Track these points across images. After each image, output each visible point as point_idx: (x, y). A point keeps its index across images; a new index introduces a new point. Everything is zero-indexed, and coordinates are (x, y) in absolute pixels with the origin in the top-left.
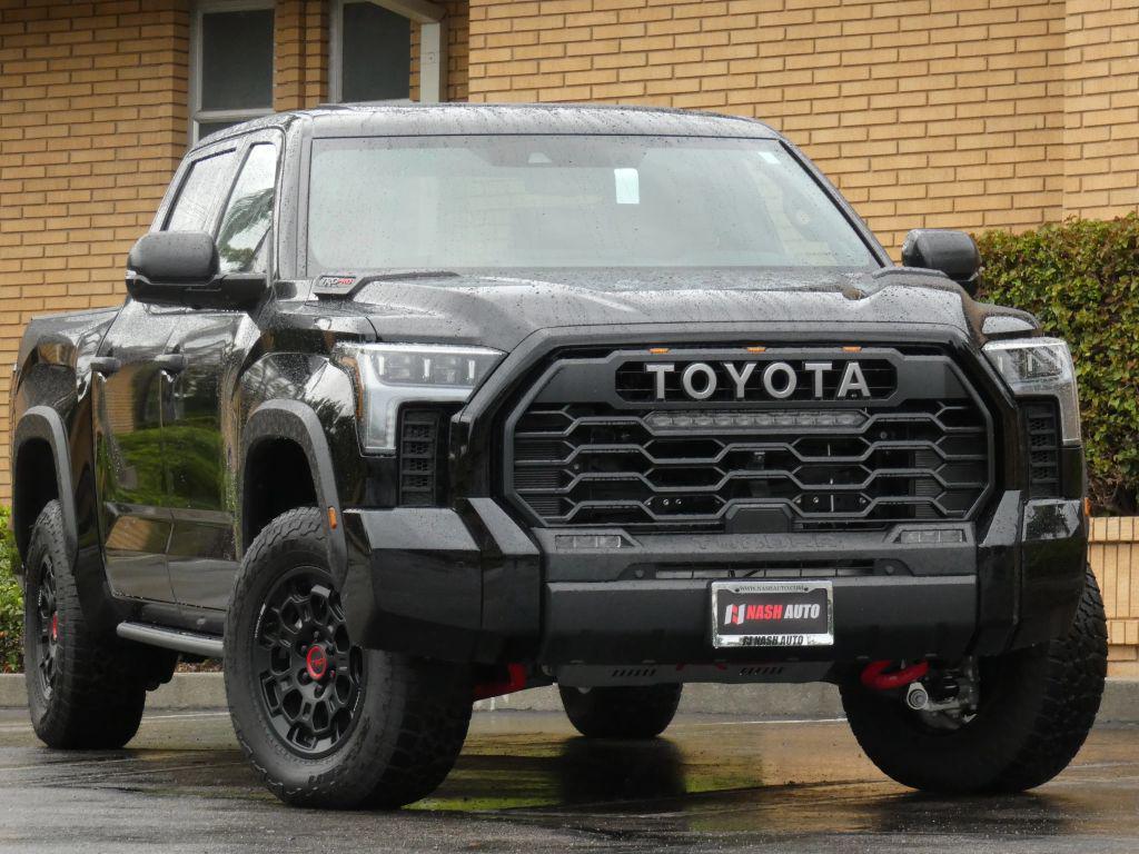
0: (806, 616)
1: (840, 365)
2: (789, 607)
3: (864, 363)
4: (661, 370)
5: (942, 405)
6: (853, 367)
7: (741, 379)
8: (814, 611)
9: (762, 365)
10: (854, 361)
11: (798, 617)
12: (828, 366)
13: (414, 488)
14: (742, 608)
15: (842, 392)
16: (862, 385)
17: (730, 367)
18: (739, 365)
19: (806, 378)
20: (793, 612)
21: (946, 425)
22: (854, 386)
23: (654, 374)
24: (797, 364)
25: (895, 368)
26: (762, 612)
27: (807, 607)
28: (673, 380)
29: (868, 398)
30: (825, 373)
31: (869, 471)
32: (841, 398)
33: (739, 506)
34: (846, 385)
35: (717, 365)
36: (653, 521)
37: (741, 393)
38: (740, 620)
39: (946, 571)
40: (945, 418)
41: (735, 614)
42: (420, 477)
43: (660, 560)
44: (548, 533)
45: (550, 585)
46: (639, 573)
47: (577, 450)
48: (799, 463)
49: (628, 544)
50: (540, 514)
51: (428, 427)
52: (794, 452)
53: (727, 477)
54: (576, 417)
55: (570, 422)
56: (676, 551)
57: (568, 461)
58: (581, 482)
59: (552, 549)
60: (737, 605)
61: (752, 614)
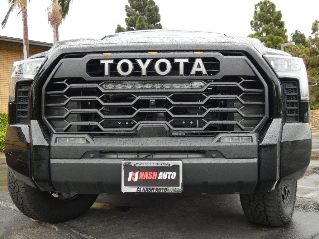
0: (169, 178)
1: (192, 60)
2: (161, 173)
3: (204, 59)
4: (107, 63)
5: (242, 79)
6: (199, 61)
7: (144, 67)
8: (173, 175)
9: (155, 60)
10: (199, 58)
11: (165, 178)
12: (187, 61)
13: (21, 116)
14: (137, 173)
15: (193, 72)
16: (203, 69)
17: (140, 62)
18: (144, 60)
19: (175, 66)
20: (163, 176)
21: (244, 88)
22: (199, 70)
23: (104, 64)
24: (171, 60)
25: (219, 61)
27: (170, 173)
28: (113, 67)
29: (206, 75)
30: (185, 64)
31: (206, 109)
32: (193, 75)
33: (143, 125)
34: (195, 69)
35: (133, 60)
36: (103, 131)
37: (144, 72)
38: (136, 179)
39: (242, 156)
40: (244, 85)
41: (133, 177)
42: (24, 112)
43: (101, 150)
44: (54, 136)
45: (51, 160)
46: (92, 155)
47: (69, 99)
48: (172, 105)
49: (87, 141)
50: (54, 128)
51: (27, 92)
52: (169, 100)
53: (138, 111)
54: (69, 84)
55: (66, 86)
56: (109, 145)
57: (64, 104)
58: (70, 113)
59: (53, 144)
60: (135, 172)
61: (142, 176)
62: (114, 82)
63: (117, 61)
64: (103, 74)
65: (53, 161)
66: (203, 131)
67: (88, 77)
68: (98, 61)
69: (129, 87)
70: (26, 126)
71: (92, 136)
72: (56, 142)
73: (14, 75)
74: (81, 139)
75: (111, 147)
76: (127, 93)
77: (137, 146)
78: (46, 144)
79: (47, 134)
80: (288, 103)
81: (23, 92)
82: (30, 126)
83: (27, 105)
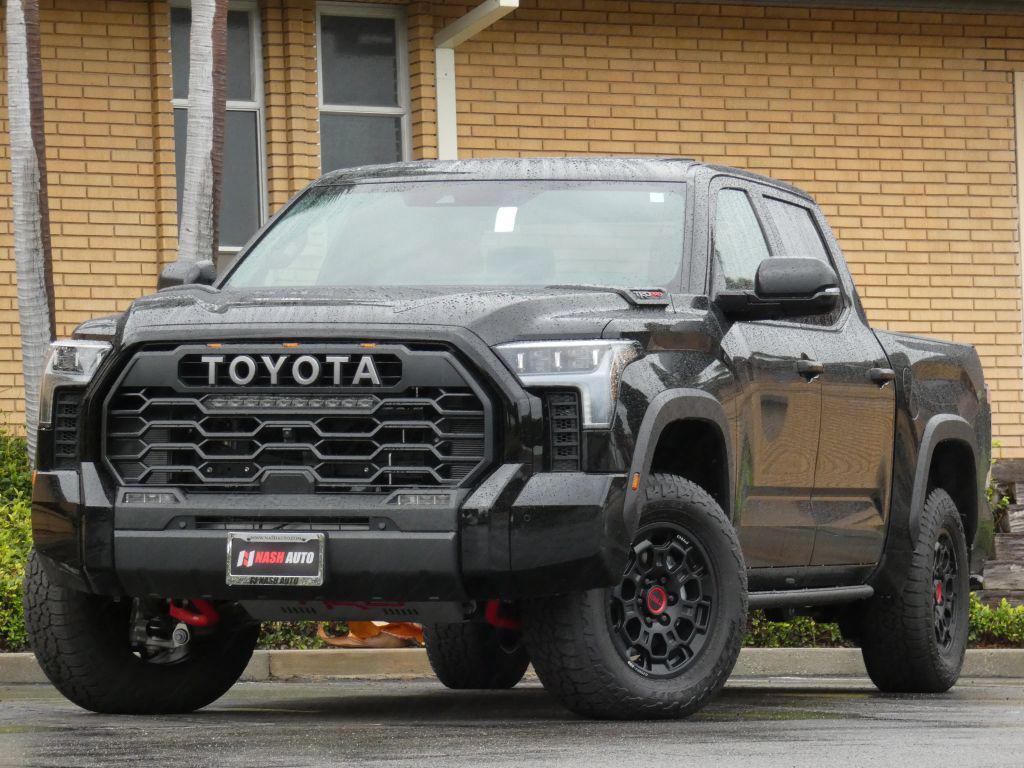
0: (303, 562)
1: (356, 358)
2: (290, 554)
3: (376, 357)
4: (212, 362)
5: (442, 391)
6: (367, 360)
7: (274, 369)
8: (309, 557)
9: (293, 357)
10: (367, 355)
11: (296, 562)
12: (345, 359)
13: (64, 455)
14: (252, 553)
15: (356, 380)
16: (373, 375)
17: (267, 360)
19: (327, 369)
20: (293, 558)
21: (444, 409)
22: (366, 375)
23: (207, 365)
24: (321, 357)
25: (400, 360)
26: (267, 558)
27: (304, 554)
28: (222, 369)
29: (379, 386)
30: (343, 365)
31: (378, 445)
32: (356, 385)
33: (269, 472)
34: (359, 375)
35: (257, 357)
36: (202, 483)
37: (274, 380)
38: (250, 563)
40: (444, 403)
41: (246, 559)
42: (69, 446)
43: (197, 514)
44: (121, 491)
45: (116, 532)
46: (182, 524)
47: (148, 424)
48: (320, 438)
49: (176, 500)
50: (122, 476)
51: (75, 406)
52: (316, 428)
53: (263, 447)
54: (149, 398)
55: (144, 402)
56: (211, 507)
57: (140, 433)
58: (150, 450)
59: (119, 503)
60: (248, 551)
61: (260, 559)
62: (225, 395)
63: (230, 357)
64: (205, 382)
65: (118, 534)
66: (371, 483)
67: (181, 386)
68: (198, 357)
69: (249, 405)
70: (73, 473)
71: (185, 491)
72: (124, 500)
73: (49, 370)
74: (167, 497)
75: (214, 511)
76: (244, 415)
77: (257, 508)
78: (107, 504)
79: (110, 487)
80: (559, 434)
81: (67, 406)
82: (80, 474)
83: (74, 433)
